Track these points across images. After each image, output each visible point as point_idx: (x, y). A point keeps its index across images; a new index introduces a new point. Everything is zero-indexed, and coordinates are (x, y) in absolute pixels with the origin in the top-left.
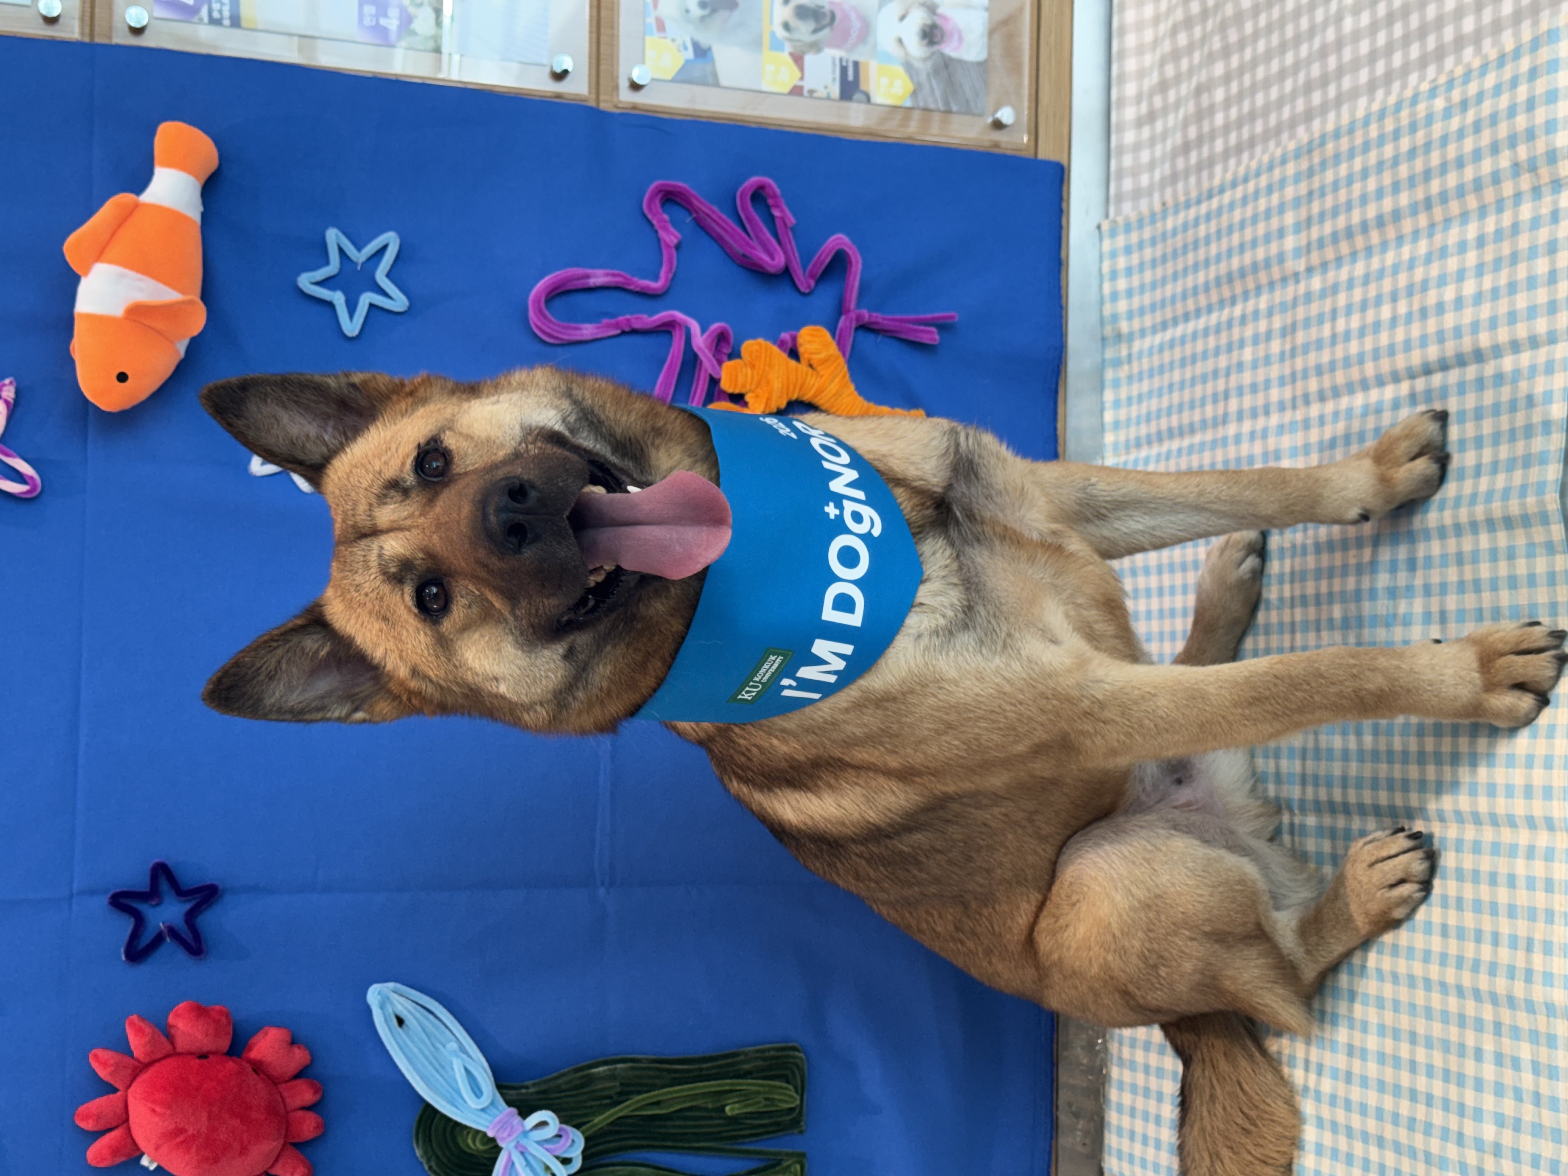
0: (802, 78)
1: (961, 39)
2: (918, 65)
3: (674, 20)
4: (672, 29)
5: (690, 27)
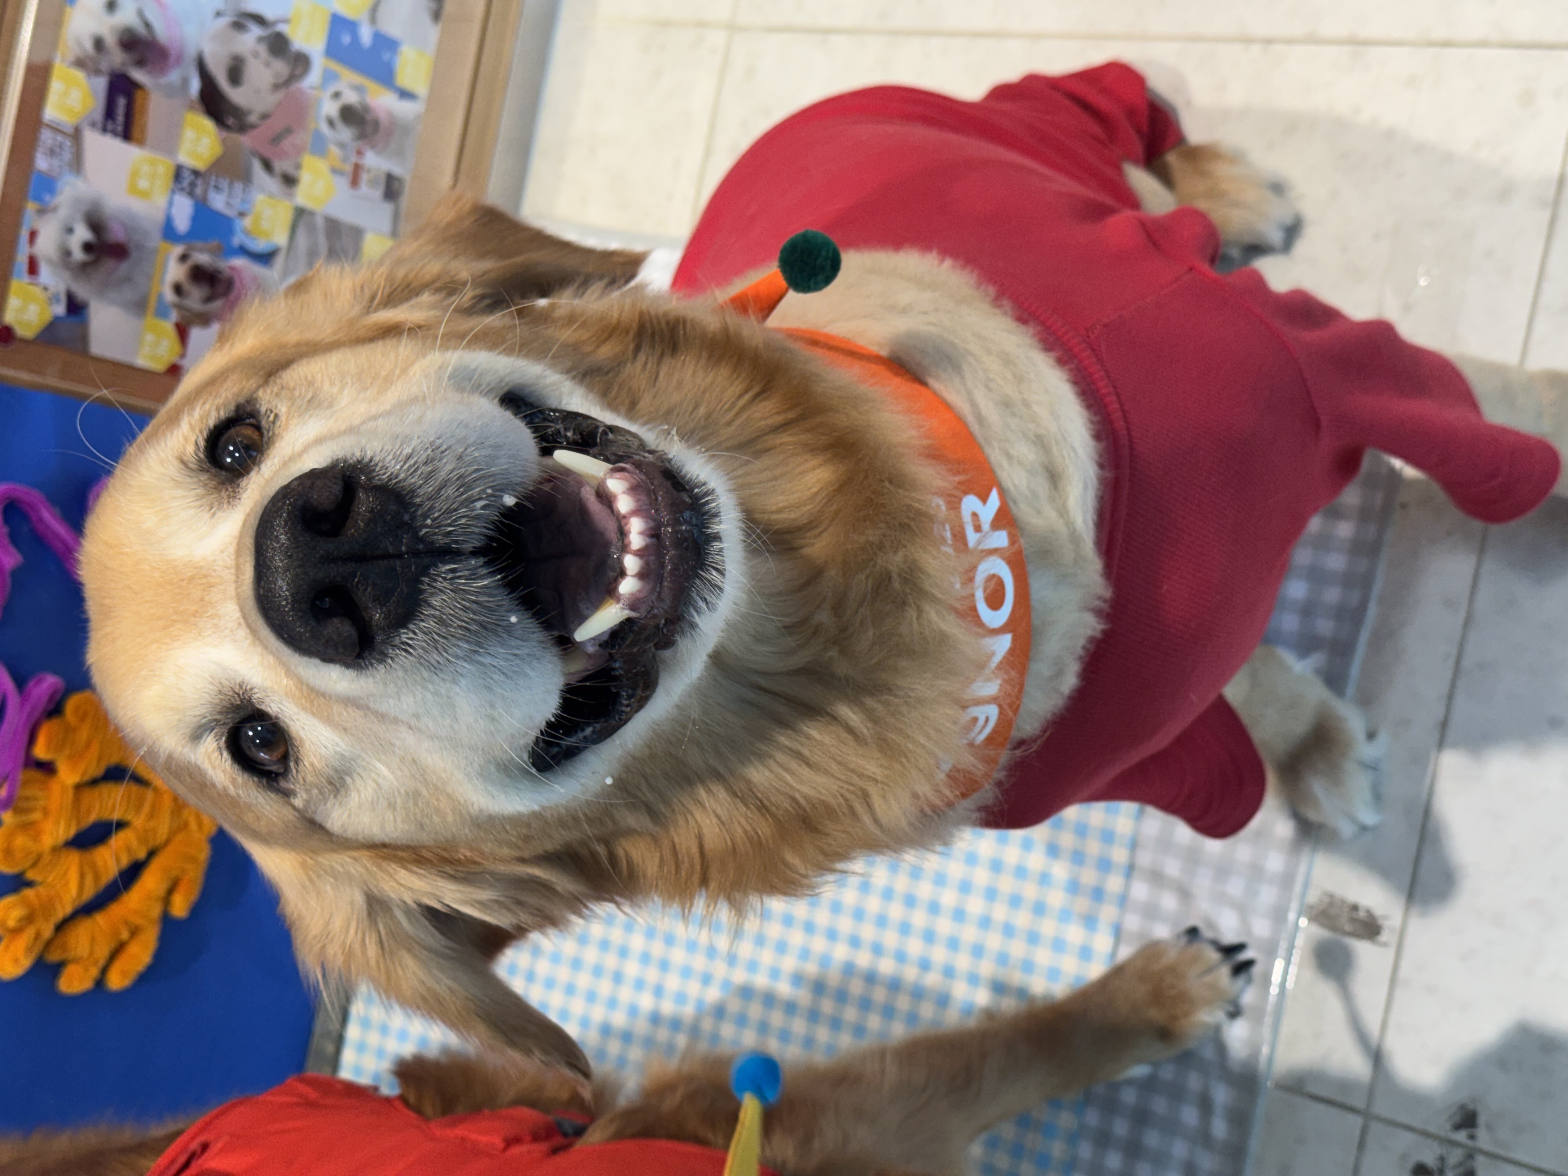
0: (183, 356)
3: (50, 262)
4: (46, 274)
5: (67, 275)
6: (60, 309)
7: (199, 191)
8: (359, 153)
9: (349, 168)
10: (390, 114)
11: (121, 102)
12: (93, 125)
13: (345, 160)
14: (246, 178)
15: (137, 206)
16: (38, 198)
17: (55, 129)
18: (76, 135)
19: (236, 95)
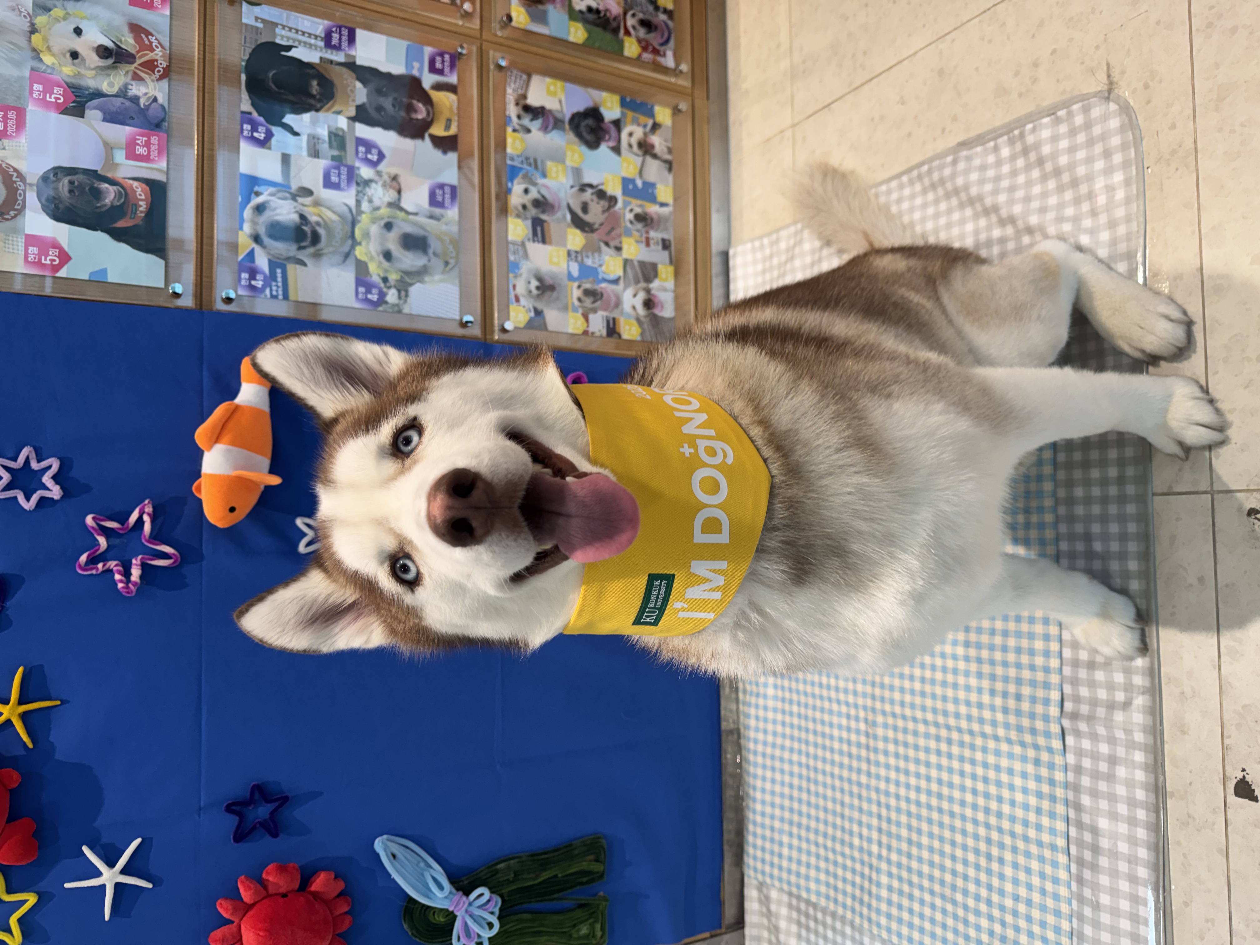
0: (588, 326)
1: (662, 307)
2: (643, 319)
3: (524, 296)
4: (523, 301)
5: (532, 300)
6: (532, 314)
7: (579, 258)
8: (647, 232)
9: (644, 239)
10: (657, 213)
11: (539, 229)
12: (529, 240)
13: (641, 236)
14: (599, 250)
15: (555, 269)
16: (514, 272)
17: (514, 243)
18: (523, 244)
19: (587, 218)
